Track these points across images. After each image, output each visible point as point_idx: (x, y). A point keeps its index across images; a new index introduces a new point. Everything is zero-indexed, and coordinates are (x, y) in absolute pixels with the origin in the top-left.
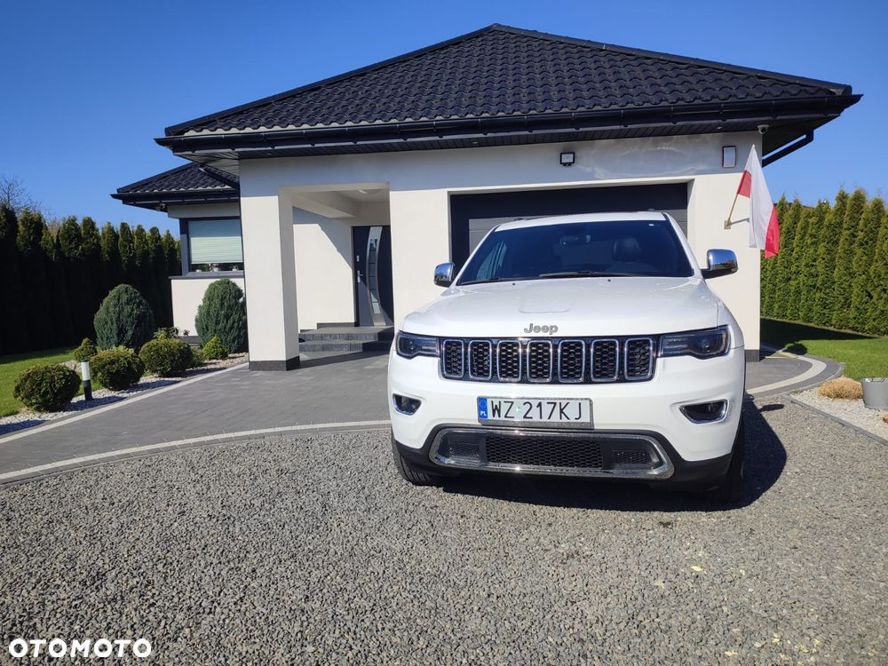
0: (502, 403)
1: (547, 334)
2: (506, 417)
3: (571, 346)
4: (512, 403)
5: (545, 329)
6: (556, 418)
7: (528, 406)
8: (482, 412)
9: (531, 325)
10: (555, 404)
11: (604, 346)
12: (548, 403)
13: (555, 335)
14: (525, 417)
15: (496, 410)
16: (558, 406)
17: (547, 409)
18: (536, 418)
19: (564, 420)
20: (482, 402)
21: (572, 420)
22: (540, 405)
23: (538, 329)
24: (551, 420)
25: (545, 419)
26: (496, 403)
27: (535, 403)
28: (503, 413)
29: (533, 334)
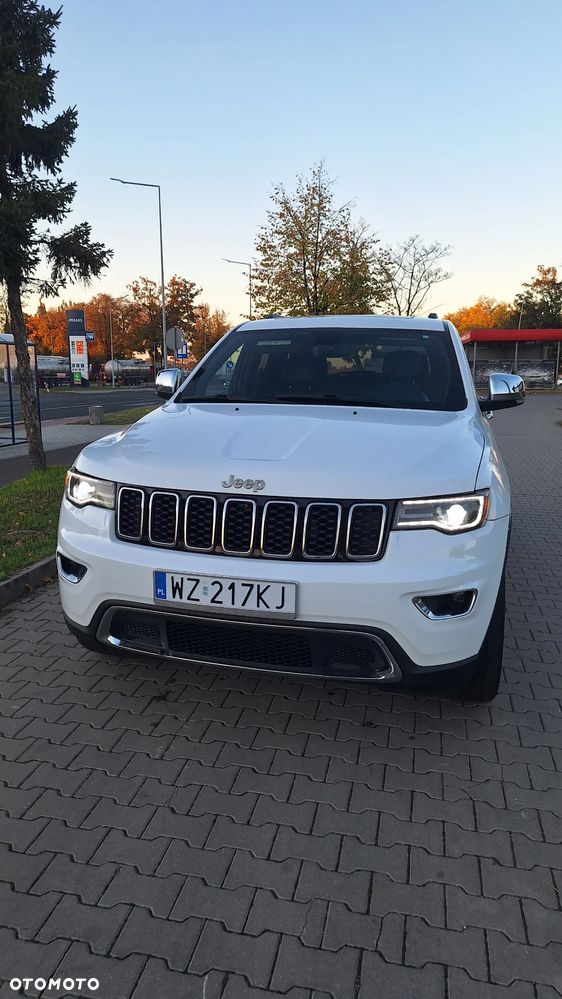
0: (185, 580)
1: (250, 492)
2: (189, 598)
3: (281, 510)
4: (198, 581)
5: (249, 484)
6: (252, 605)
7: (217, 587)
8: (159, 591)
9: (232, 477)
10: (252, 586)
11: (323, 512)
12: (243, 585)
13: (260, 493)
14: (213, 601)
15: (178, 589)
16: (255, 589)
17: (242, 592)
18: (227, 604)
19: (262, 607)
20: (159, 577)
21: (273, 609)
22: (232, 587)
23: (239, 484)
24: (247, 607)
25: (238, 605)
26: (177, 579)
27: (226, 584)
28: (186, 594)
29: (233, 490)
